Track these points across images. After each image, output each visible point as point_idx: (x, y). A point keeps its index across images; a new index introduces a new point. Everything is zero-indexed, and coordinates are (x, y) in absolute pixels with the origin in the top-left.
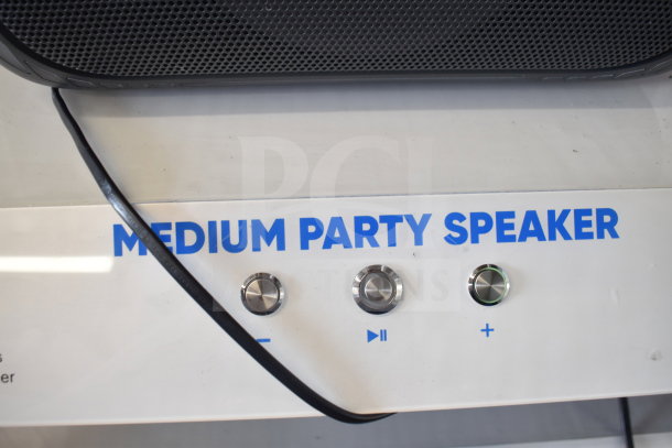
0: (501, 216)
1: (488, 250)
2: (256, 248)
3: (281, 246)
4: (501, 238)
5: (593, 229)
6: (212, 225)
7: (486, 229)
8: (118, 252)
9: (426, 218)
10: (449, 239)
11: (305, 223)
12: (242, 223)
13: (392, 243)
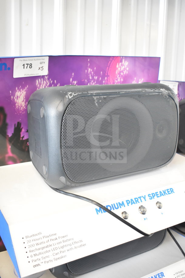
0: (156, 193)
1: (156, 199)
2: (121, 207)
3: (124, 206)
4: (158, 197)
5: (170, 192)
6: (112, 205)
7: (155, 196)
8: (98, 214)
9: (145, 196)
10: (150, 199)
11: (127, 201)
12: (117, 204)
13: (141, 201)
